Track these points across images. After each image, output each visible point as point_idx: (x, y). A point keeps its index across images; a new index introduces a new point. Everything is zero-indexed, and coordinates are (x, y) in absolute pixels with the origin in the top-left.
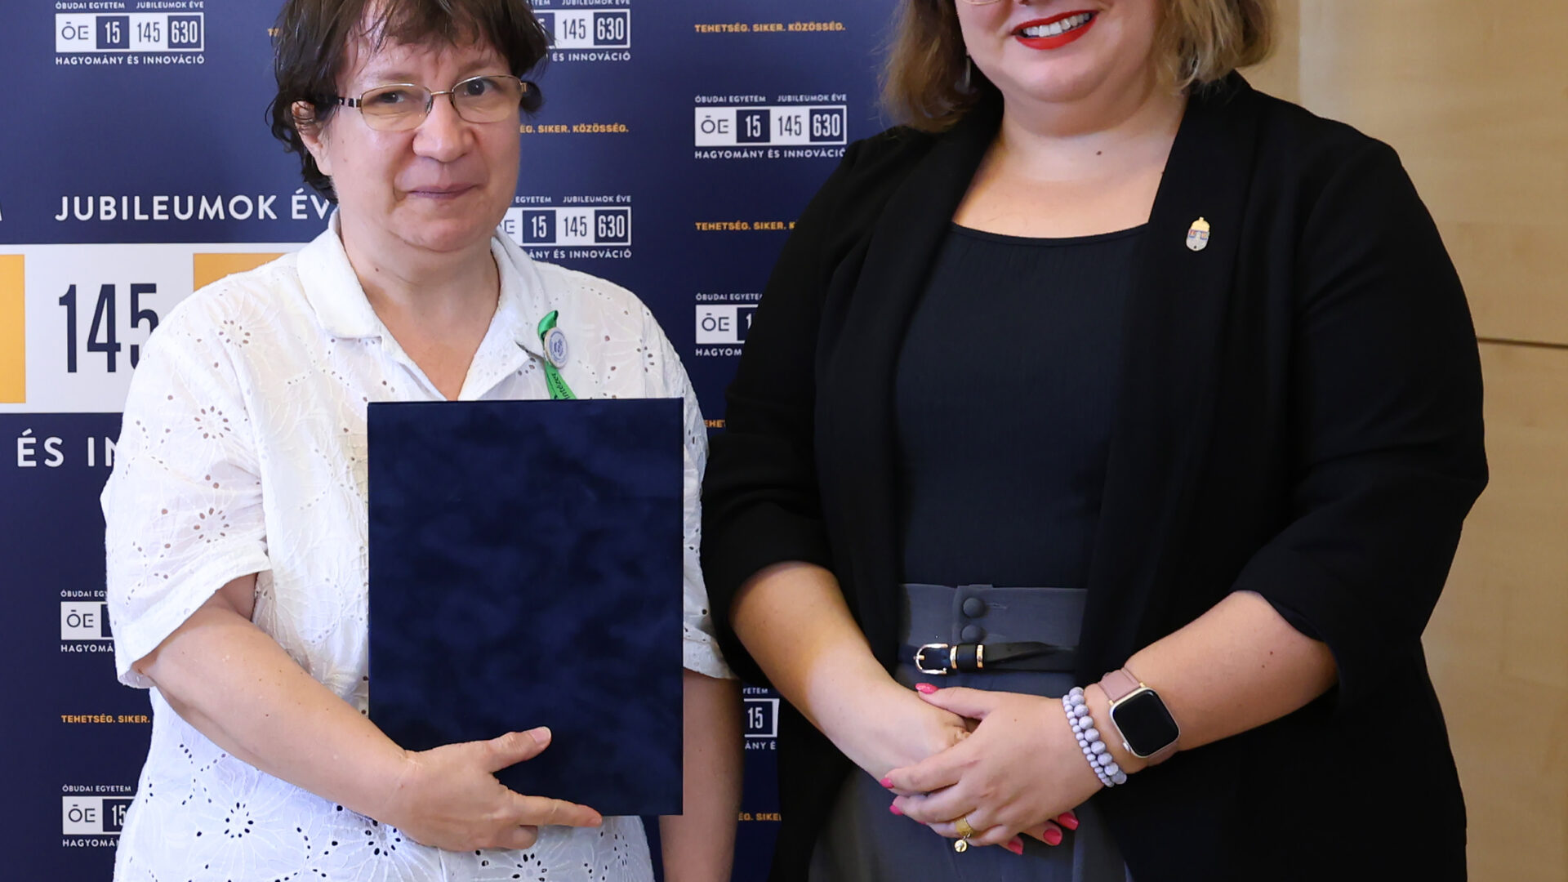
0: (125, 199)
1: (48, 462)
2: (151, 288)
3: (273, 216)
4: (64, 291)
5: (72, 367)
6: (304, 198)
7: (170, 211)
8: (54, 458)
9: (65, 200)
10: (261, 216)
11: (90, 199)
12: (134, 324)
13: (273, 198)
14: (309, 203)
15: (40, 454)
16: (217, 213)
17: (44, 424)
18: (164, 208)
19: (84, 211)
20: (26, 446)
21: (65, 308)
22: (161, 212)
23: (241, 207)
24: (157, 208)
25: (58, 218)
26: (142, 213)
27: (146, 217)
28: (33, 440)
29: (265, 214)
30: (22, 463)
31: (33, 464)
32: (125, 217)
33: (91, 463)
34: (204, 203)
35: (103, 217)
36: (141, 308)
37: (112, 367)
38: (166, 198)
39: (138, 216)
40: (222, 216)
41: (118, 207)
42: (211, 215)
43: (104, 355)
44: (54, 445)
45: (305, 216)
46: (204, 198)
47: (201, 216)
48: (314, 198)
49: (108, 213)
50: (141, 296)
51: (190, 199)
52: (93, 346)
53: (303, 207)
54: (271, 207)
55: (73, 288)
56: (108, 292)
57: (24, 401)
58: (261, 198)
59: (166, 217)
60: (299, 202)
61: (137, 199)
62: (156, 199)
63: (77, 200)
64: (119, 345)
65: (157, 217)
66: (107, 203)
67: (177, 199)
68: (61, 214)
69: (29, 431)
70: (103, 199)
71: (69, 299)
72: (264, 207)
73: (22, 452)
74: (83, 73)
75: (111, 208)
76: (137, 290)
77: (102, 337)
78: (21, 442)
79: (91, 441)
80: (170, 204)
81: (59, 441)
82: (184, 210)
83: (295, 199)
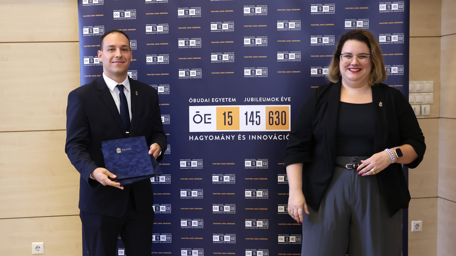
0: (255, 98)
1: (243, 139)
2: (259, 112)
3: (278, 101)
4: (245, 113)
5: (247, 124)
6: (283, 98)
7: (262, 100)
8: (244, 138)
9: (246, 98)
10: (276, 101)
11: (250, 98)
12: (256, 118)
13: (278, 98)
14: (284, 99)
15: (242, 138)
16: (269, 100)
17: (242, 133)
18: (261, 99)
19: (249, 100)
20: (240, 137)
21: (246, 115)
22: (261, 100)
23: (273, 99)
24: (260, 99)
25: (245, 101)
26: (258, 100)
27: (258, 101)
28: (241, 136)
29: (277, 100)
30: (239, 139)
31: (241, 139)
32: (255, 101)
33: (250, 139)
34: (267, 99)
35: (252, 101)
36: (257, 115)
37: (253, 124)
38: (261, 98)
39: (257, 101)
40: (270, 101)
41: (254, 99)
42: (269, 101)
43: (252, 122)
44: (244, 136)
45: (283, 101)
46: (267, 98)
47: (267, 101)
48: (285, 98)
49: (252, 100)
50: (258, 113)
51: (265, 98)
52: (250, 121)
53: (283, 99)
54: (278, 99)
55: (247, 112)
56: (252, 113)
57: (239, 129)
58: (276, 98)
59: (261, 101)
60: (282, 99)
61: (257, 98)
62: (260, 98)
63: (247, 98)
64: (254, 121)
65: (260, 101)
66: (252, 99)
67: (263, 98)
68: (245, 100)
69: (240, 134)
70: (252, 98)
71: (246, 114)
72: (277, 99)
73: (239, 137)
74: (248, 79)
75: (253, 99)
76: (257, 112)
77: (251, 120)
78: (239, 136)
79: (250, 136)
80: (262, 99)
81: (245, 136)
82: (264, 100)
83: (282, 98)
